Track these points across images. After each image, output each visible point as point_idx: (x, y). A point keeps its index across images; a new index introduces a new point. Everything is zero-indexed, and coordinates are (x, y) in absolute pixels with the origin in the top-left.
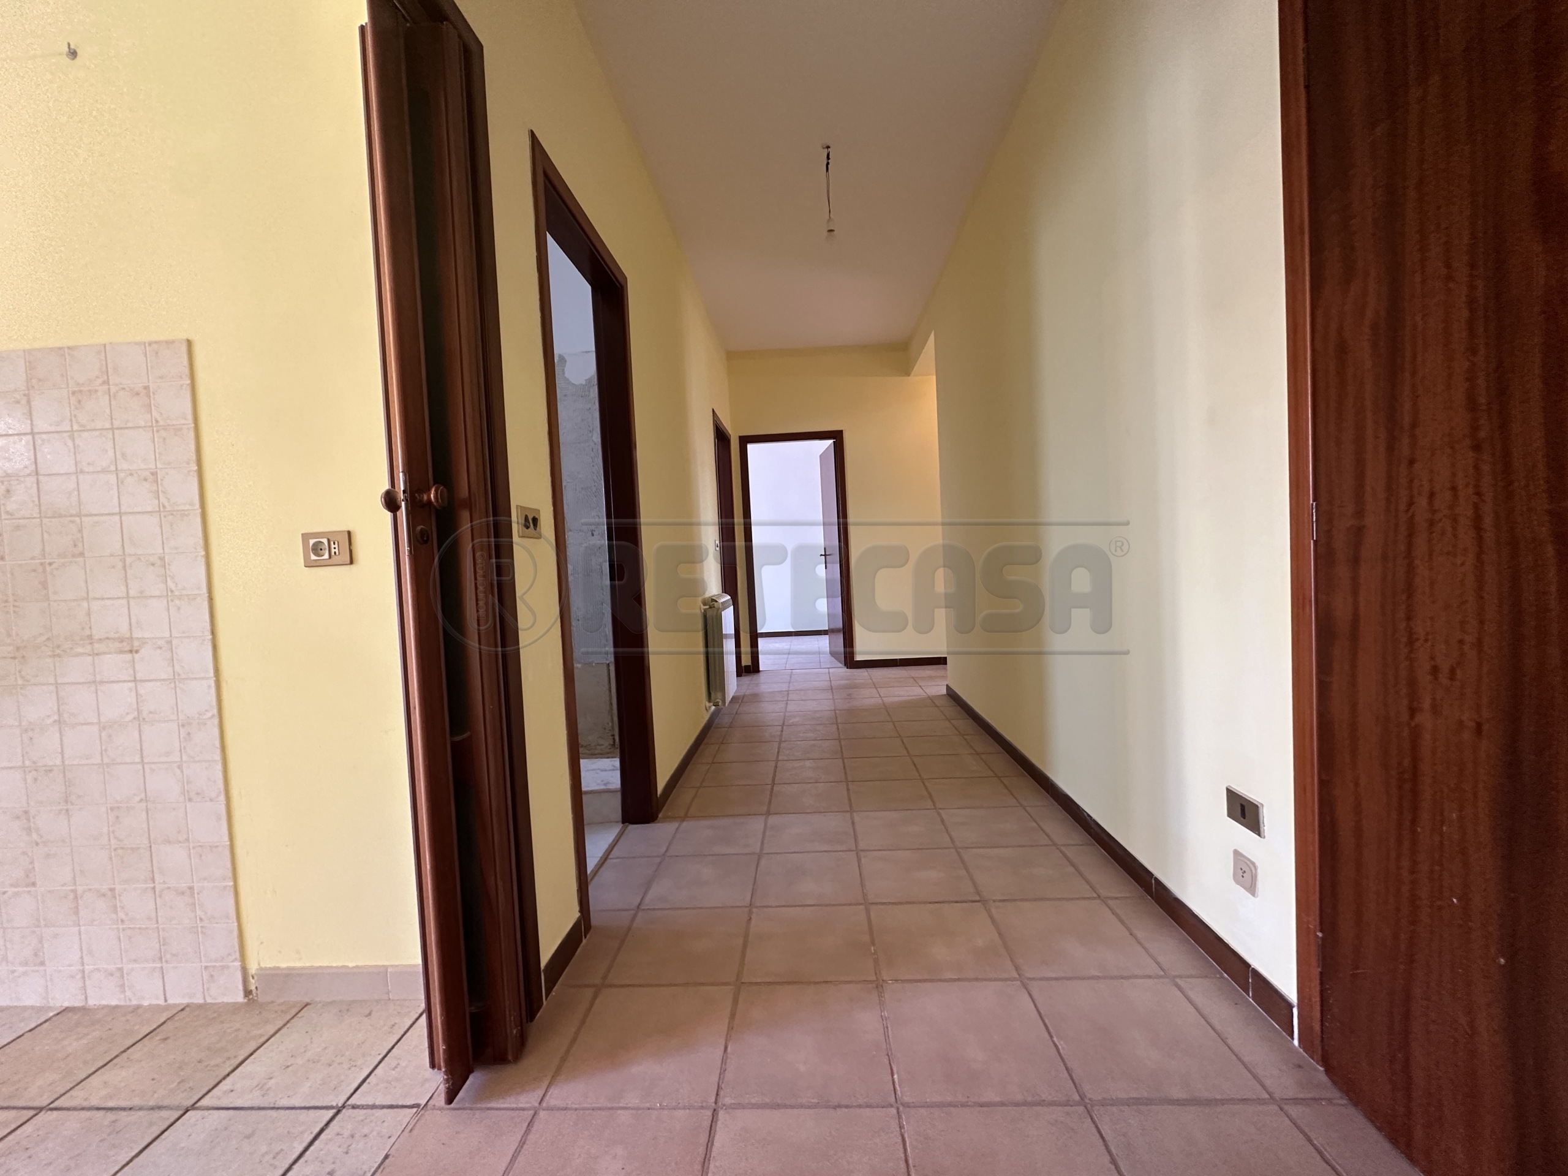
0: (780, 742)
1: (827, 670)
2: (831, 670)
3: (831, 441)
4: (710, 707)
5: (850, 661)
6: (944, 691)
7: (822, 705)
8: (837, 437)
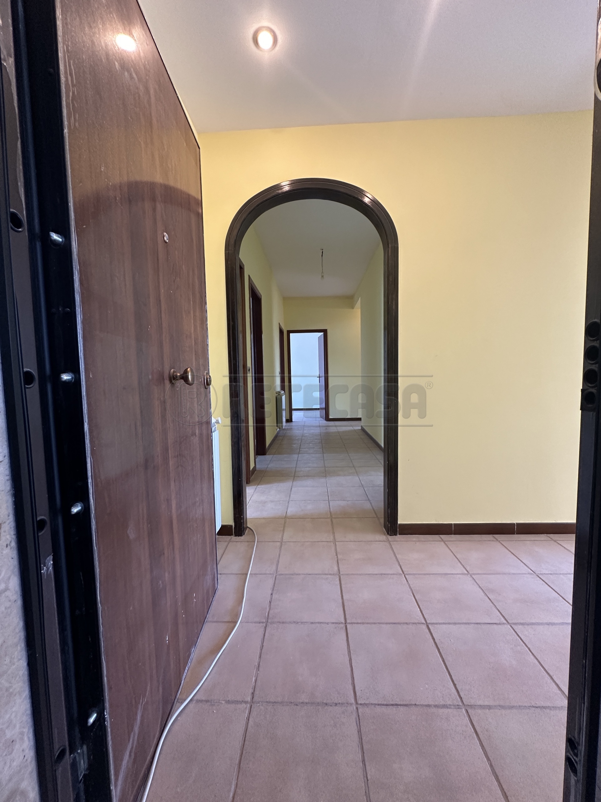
0: (302, 440)
1: (318, 422)
2: (320, 422)
3: (323, 333)
4: (277, 429)
5: (327, 419)
6: (360, 428)
7: (317, 431)
8: (325, 332)
